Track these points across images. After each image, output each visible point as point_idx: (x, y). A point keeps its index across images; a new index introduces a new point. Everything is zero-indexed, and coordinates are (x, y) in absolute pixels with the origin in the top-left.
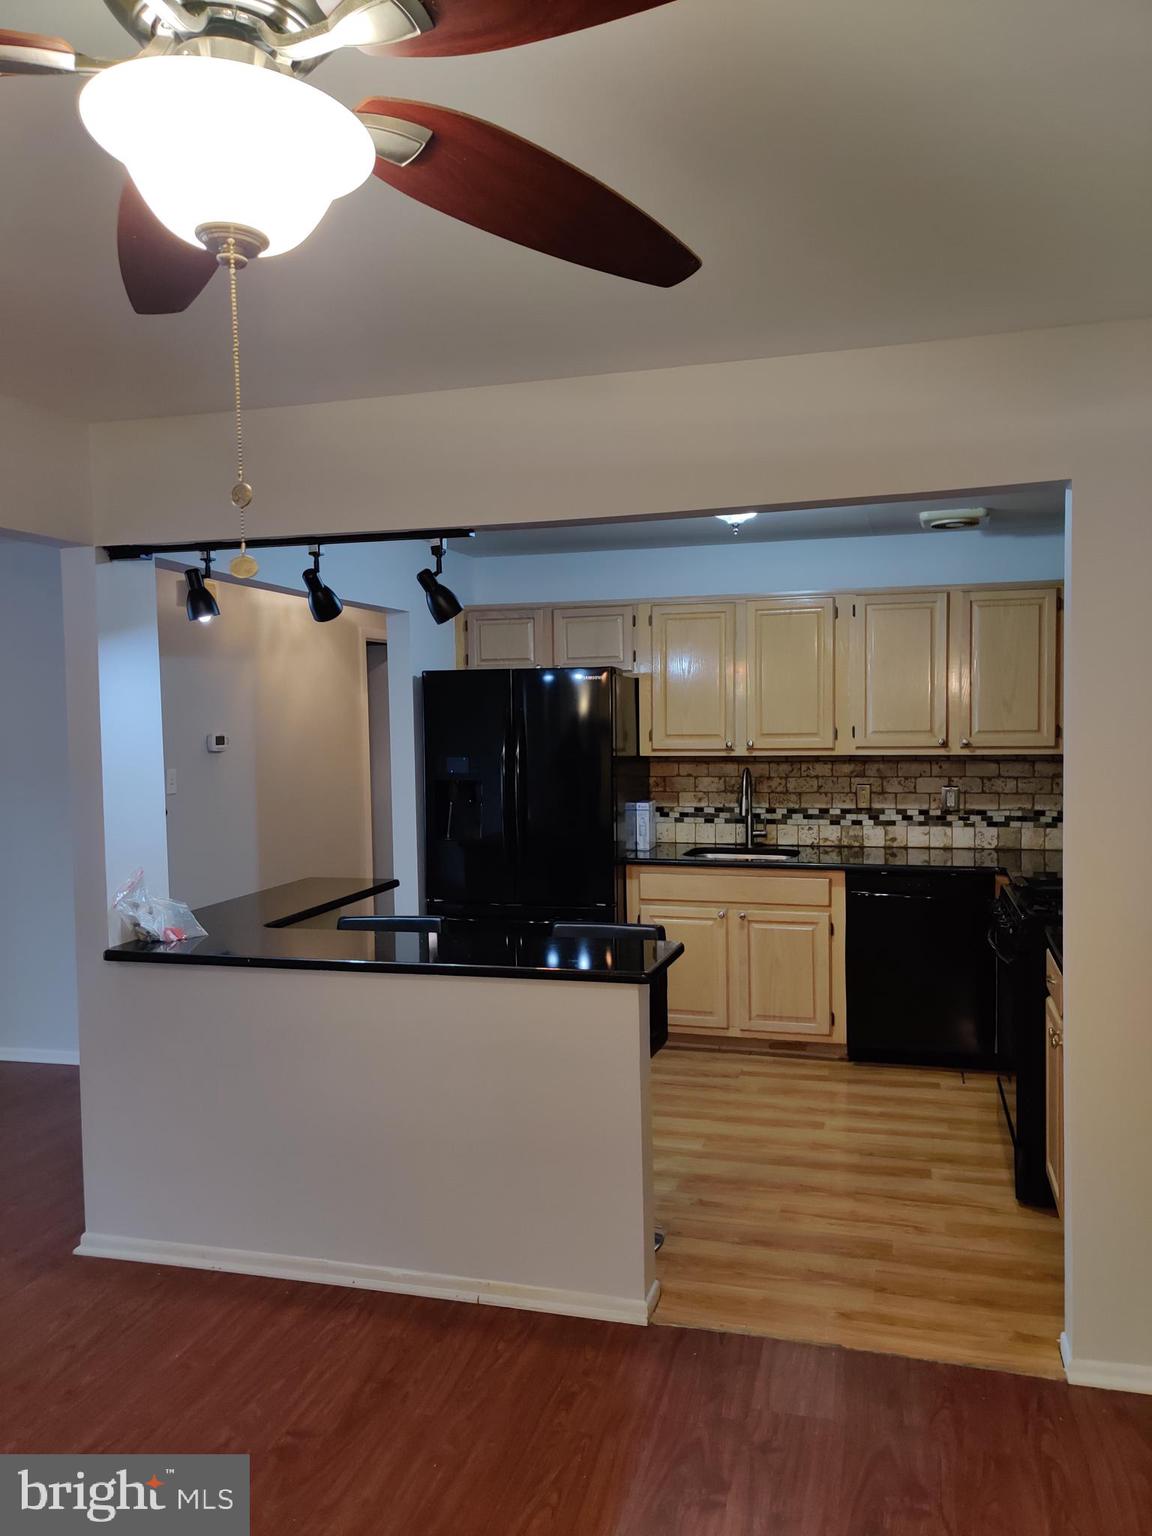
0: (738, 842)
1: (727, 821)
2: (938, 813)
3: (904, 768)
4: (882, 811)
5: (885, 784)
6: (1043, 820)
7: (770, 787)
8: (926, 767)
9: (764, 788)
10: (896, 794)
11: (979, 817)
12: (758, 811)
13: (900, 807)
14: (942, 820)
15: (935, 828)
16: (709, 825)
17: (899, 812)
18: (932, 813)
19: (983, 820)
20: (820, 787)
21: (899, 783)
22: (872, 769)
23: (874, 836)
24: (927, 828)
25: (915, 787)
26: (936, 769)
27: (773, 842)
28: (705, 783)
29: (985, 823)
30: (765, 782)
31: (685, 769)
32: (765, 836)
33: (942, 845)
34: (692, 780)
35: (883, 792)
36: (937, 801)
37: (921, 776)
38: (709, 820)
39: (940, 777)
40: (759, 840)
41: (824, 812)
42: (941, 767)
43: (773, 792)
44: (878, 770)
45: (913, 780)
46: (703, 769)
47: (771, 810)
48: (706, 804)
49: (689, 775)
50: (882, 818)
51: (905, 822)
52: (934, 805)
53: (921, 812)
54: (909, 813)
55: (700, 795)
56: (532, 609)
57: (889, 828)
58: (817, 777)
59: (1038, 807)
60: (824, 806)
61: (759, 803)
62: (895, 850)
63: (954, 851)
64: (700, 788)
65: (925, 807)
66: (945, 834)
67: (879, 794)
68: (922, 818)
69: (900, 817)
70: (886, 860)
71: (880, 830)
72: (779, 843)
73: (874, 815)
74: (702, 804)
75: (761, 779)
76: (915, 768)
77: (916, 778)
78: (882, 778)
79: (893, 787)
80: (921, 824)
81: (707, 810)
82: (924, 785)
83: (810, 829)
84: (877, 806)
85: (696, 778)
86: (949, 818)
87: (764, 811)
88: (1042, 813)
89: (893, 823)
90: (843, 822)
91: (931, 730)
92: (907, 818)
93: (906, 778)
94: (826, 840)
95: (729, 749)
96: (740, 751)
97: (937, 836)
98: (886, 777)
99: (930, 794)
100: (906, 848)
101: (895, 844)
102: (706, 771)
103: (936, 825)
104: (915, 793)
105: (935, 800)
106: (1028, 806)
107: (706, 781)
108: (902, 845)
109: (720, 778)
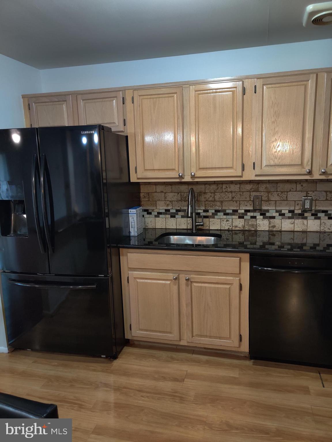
0: (188, 228)
1: (183, 217)
2: (300, 212)
3: (281, 185)
4: (268, 211)
5: (270, 195)
7: (206, 198)
8: (293, 186)
9: (202, 198)
10: (276, 201)
11: (324, 214)
12: (199, 211)
13: (278, 208)
14: (302, 216)
15: (297, 220)
16: (173, 219)
17: (277, 211)
18: (296, 212)
19: (326, 215)
20: (233, 198)
21: (278, 195)
22: (262, 188)
23: (263, 225)
24: (293, 220)
25: (287, 197)
26: (299, 187)
27: (208, 228)
28: (171, 196)
29: (327, 217)
30: (203, 194)
31: (160, 188)
32: (202, 225)
33: (301, 230)
34: (163, 194)
35: (268, 200)
36: (300, 205)
37: (290, 191)
38: (173, 216)
39: (301, 191)
40: (200, 227)
41: (235, 211)
42: (302, 186)
43: (207, 201)
44: (266, 188)
45: (286, 193)
46: (169, 188)
47: (206, 211)
48: (171, 208)
49: (162, 192)
50: (268, 214)
51: (280, 217)
52: (297, 208)
53: (290, 211)
54: (283, 212)
55: (168, 202)
56: (65, 95)
57: (272, 220)
58: (231, 192)
60: (235, 208)
61: (199, 207)
62: (274, 233)
63: (309, 232)
64: (168, 199)
65: (292, 208)
66: (303, 224)
67: (266, 201)
68: (290, 215)
69: (278, 214)
70: (269, 238)
71: (266, 222)
72: (211, 228)
73: (263, 214)
74: (169, 208)
75: (200, 193)
76: (287, 186)
77: (287, 192)
78: (268, 192)
79: (275, 197)
80: (289, 218)
81: (171, 211)
82: (293, 196)
83: (227, 221)
84: (264, 208)
85: (165, 193)
86: (306, 214)
87: (202, 211)
89: (274, 217)
90: (245, 217)
91: (302, 165)
92: (282, 215)
93: (282, 192)
94: (236, 227)
95: (181, 177)
96: (187, 179)
97: (299, 225)
98: (270, 192)
99: (295, 201)
100: (281, 231)
101: (274, 229)
102: (171, 190)
103: (298, 218)
104: (287, 200)
105: (298, 205)
107: (171, 195)
108: (279, 230)
109: (178, 193)
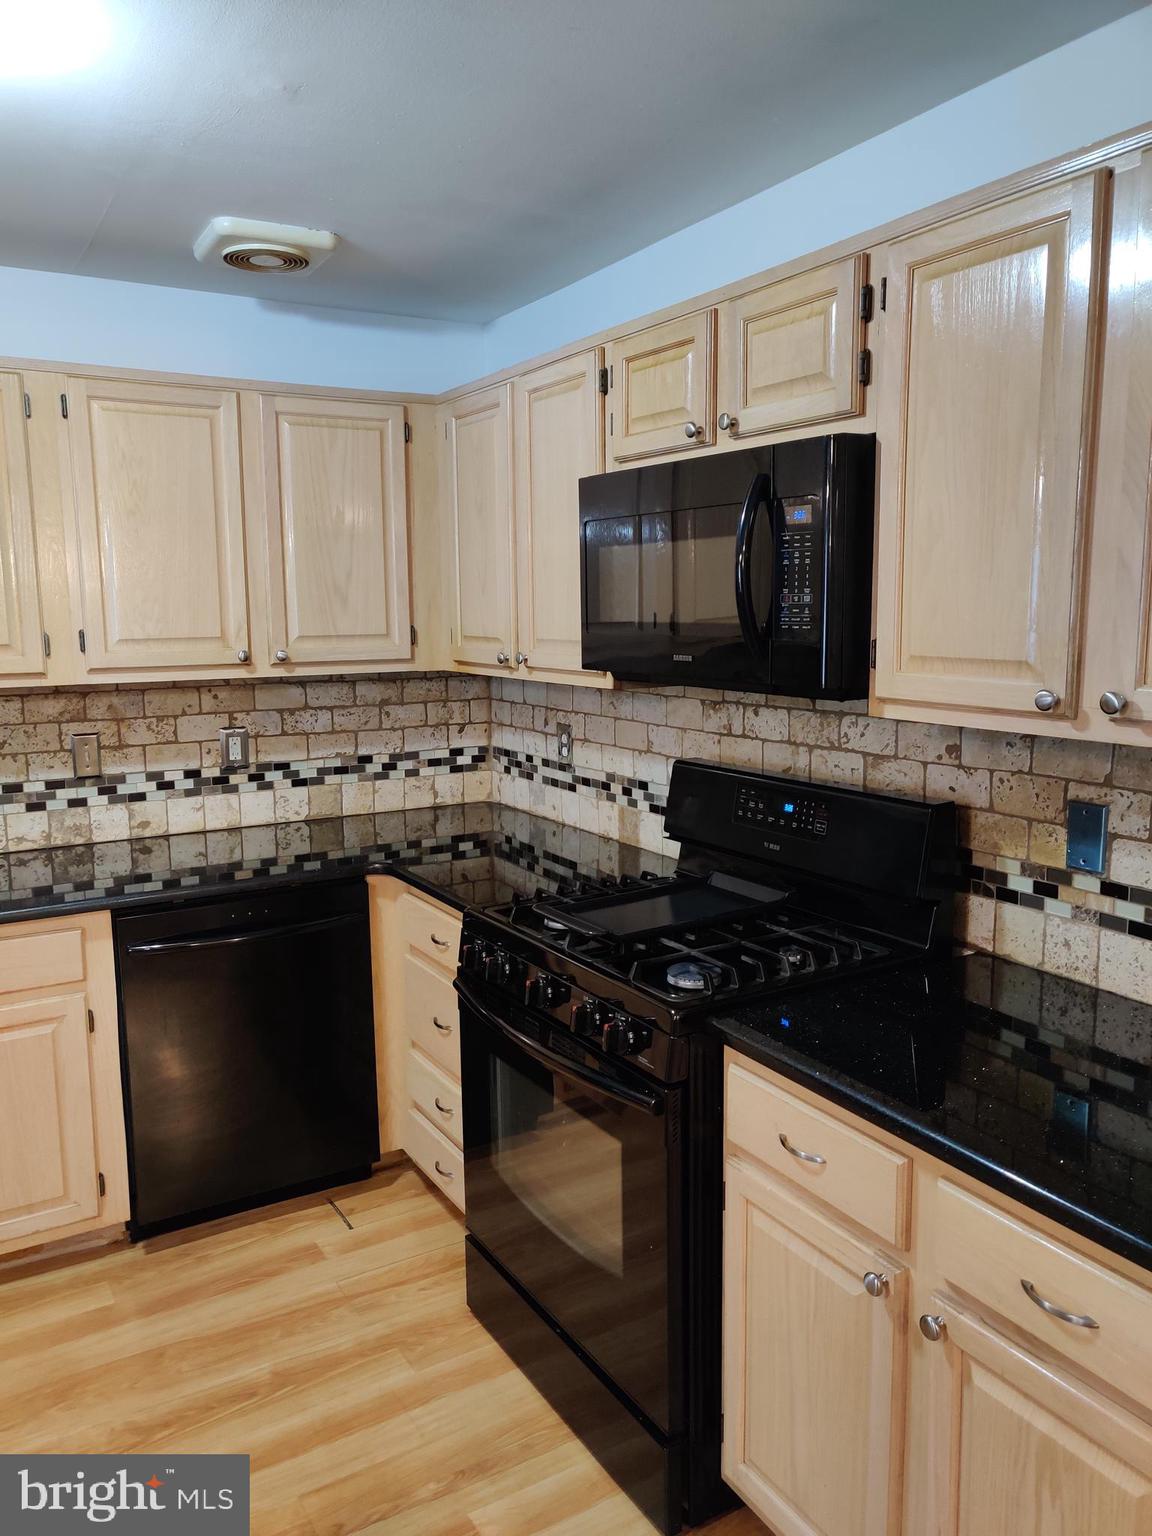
2: (216, 773)
3: (154, 701)
4: (122, 779)
5: (123, 730)
6: (371, 769)
8: (192, 698)
10: (144, 746)
11: (280, 773)
13: (153, 768)
14: (222, 782)
15: (211, 798)
17: (150, 777)
18: (205, 774)
19: (285, 776)
20: (2, 745)
21: (149, 728)
22: (98, 707)
23: (109, 822)
24: (200, 798)
25: (175, 733)
26: (207, 701)
29: (289, 782)
33: (225, 825)
35: (121, 746)
36: (213, 753)
37: (184, 713)
39: (215, 713)
41: (12, 790)
42: (215, 697)
44: (110, 707)
45: (172, 721)
50: (122, 789)
51: (163, 793)
52: (208, 761)
53: (189, 774)
54: (168, 777)
57: (137, 806)
59: (363, 752)
60: (11, 780)
62: (148, 843)
63: (243, 830)
65: (193, 765)
66: (230, 806)
67: (115, 748)
68: (190, 784)
69: (153, 785)
70: (134, 861)
71: (120, 811)
73: (108, 788)
76: (175, 702)
77: (176, 717)
78: (119, 721)
79: (138, 734)
80: (189, 793)
82: (194, 728)
84: (110, 770)
86: (234, 779)
88: (368, 759)
89: (141, 797)
90: (50, 805)
91: (222, 637)
92: (166, 785)
93: (160, 719)
94: (20, 840)
97: (216, 811)
98: (123, 720)
99: (200, 742)
100: (167, 837)
101: (148, 833)
103: (214, 792)
104: (176, 742)
105: (208, 753)
106: (350, 751)
108: (160, 832)
